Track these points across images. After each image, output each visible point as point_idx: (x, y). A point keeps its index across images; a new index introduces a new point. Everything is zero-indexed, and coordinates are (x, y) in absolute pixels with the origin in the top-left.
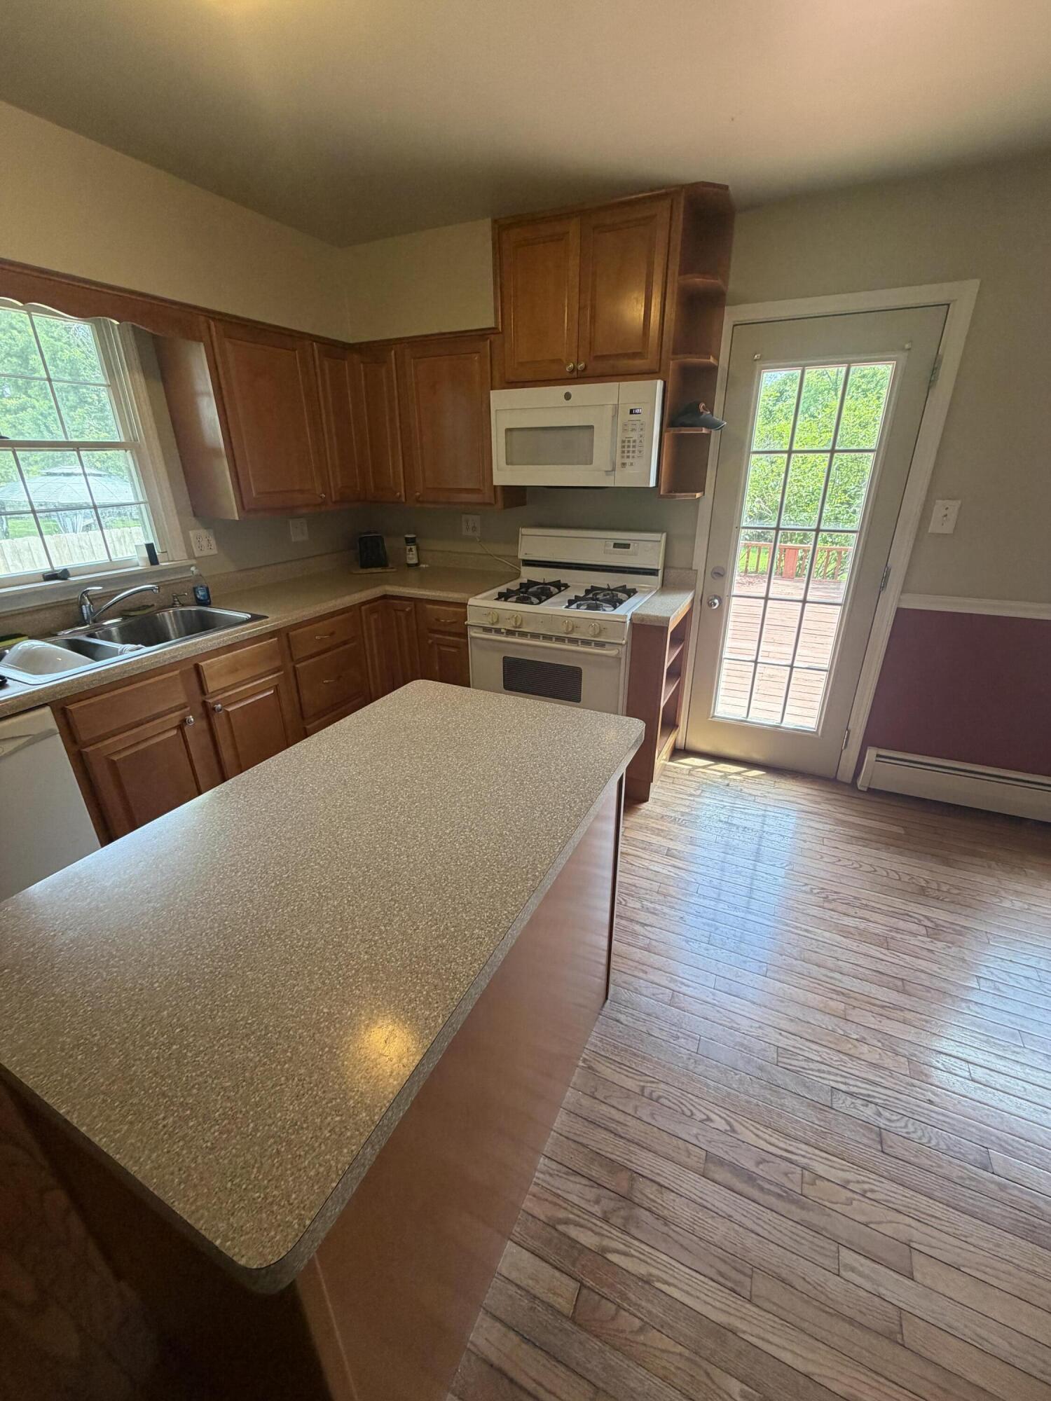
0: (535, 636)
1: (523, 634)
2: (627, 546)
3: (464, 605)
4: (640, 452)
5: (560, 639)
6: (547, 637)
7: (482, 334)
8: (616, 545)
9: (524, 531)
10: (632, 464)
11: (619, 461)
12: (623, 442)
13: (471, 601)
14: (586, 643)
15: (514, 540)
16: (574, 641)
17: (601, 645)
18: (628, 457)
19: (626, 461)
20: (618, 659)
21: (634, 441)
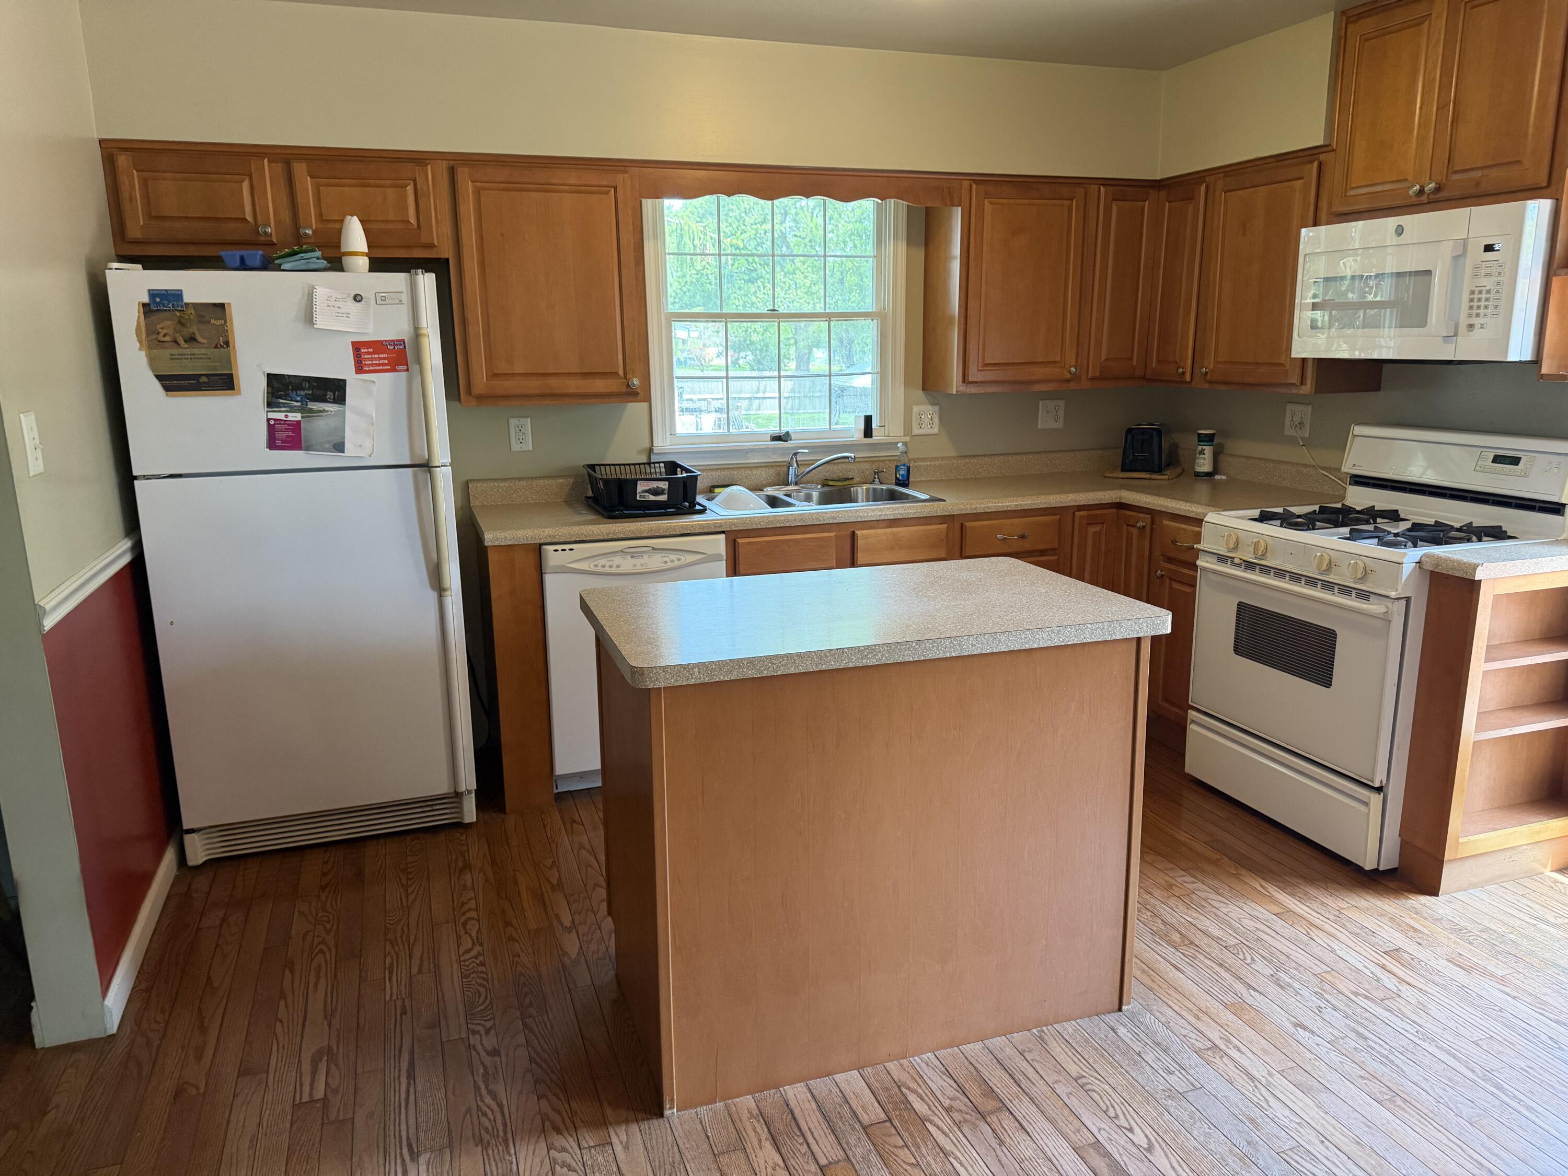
0: (1280, 573)
1: (1265, 570)
2: (1515, 461)
3: (1199, 522)
4: (1496, 307)
5: (1311, 582)
6: (1296, 578)
7: (1310, 154)
8: (1497, 459)
9: (1358, 430)
10: (1482, 326)
11: (1464, 321)
12: (1473, 292)
13: (1212, 517)
14: (1345, 590)
15: (1340, 445)
16: (1328, 586)
17: (1364, 595)
18: (1478, 315)
19: (1474, 320)
20: (1386, 619)
21: (1488, 292)
